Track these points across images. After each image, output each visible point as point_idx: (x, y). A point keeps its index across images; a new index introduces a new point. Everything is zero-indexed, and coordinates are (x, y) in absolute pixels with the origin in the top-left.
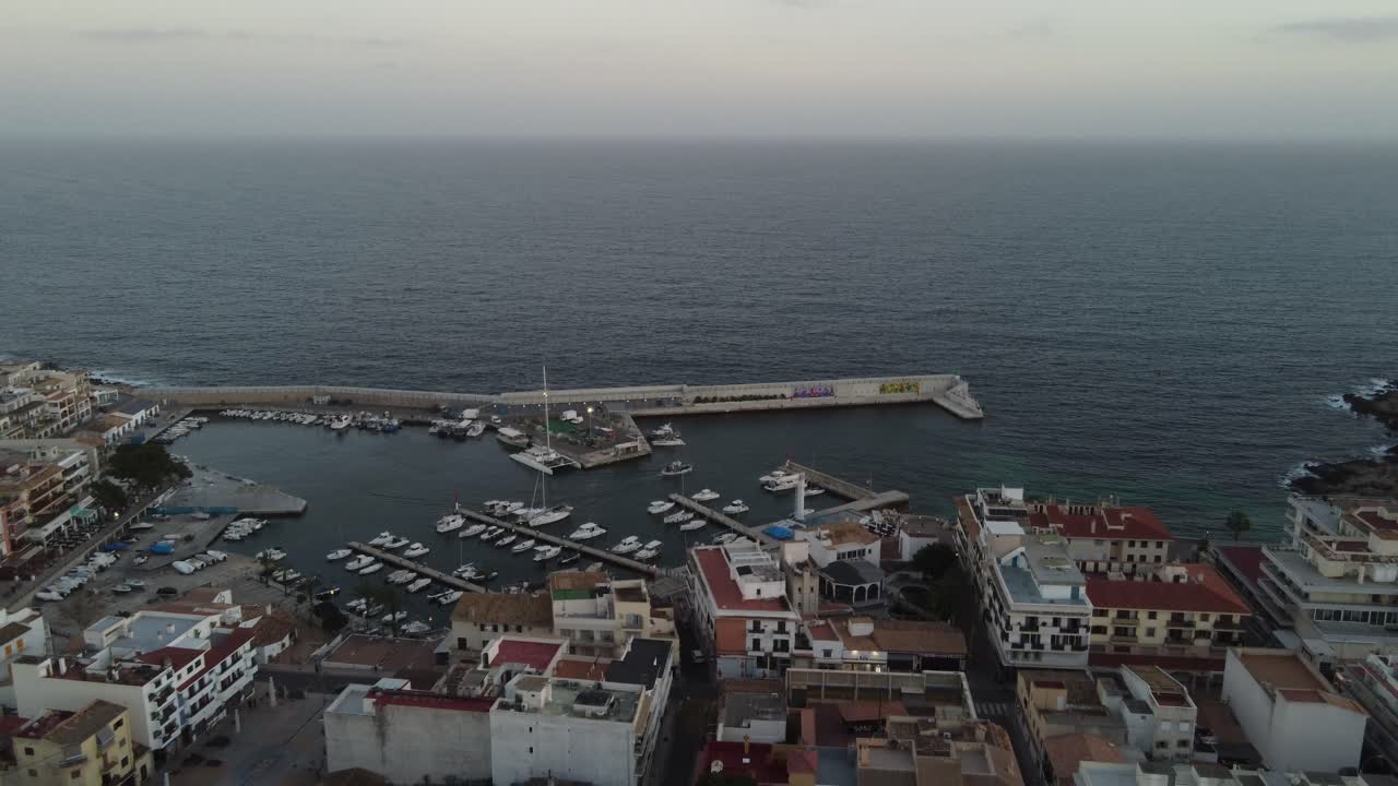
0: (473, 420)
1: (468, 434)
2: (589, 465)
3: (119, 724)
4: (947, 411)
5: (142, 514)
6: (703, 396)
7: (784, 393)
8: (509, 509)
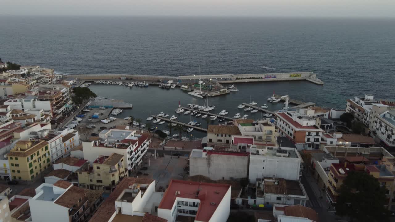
0: (171, 84)
1: (171, 87)
2: (213, 96)
3: (122, 160)
4: (311, 82)
5: (84, 107)
6: (238, 77)
7: (262, 77)
8: (195, 107)
